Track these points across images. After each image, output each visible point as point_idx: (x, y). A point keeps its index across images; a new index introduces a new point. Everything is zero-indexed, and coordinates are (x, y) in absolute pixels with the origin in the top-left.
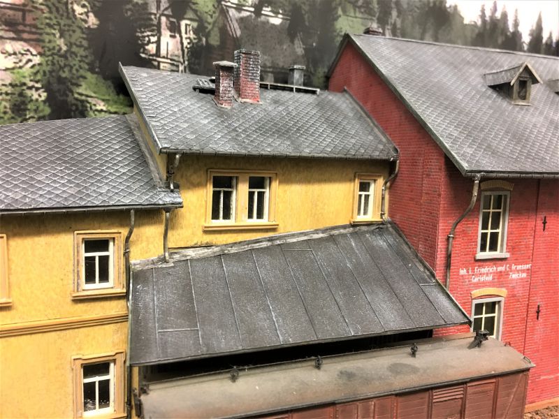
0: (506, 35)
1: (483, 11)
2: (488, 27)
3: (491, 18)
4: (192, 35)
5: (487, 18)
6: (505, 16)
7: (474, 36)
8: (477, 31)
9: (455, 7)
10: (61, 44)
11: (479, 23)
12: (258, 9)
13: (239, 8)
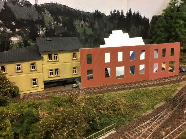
0: (119, 16)
1: (111, 12)
4: (45, 30)
5: (113, 14)
6: (118, 12)
8: (110, 17)
9: (103, 13)
10: (25, 35)
12: (57, 24)
13: (53, 24)
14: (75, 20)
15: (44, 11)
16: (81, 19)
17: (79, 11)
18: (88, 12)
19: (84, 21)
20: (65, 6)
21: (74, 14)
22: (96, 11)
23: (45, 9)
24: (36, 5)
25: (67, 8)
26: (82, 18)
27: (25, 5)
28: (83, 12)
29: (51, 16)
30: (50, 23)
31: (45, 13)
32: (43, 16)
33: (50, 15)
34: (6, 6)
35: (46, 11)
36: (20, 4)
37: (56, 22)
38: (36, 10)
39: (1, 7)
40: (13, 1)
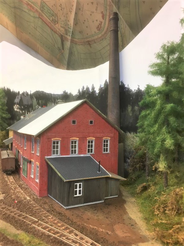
0: (89, 94)
1: (79, 91)
2: (81, 94)
3: (82, 91)
5: (81, 92)
6: (88, 89)
7: (77, 98)
8: (77, 96)
9: (70, 93)
11: (78, 94)
14: (48, 103)
15: (33, 98)
16: (52, 102)
17: (51, 94)
18: (57, 94)
19: (54, 103)
20: (43, 92)
21: (48, 97)
22: (63, 92)
23: (34, 96)
26: (53, 100)
27: (27, 95)
28: (54, 95)
29: (36, 101)
30: (35, 107)
32: (32, 102)
34: (21, 97)
35: (34, 98)
36: (25, 95)
37: (38, 106)
38: (30, 98)
39: (20, 98)
40: (23, 94)
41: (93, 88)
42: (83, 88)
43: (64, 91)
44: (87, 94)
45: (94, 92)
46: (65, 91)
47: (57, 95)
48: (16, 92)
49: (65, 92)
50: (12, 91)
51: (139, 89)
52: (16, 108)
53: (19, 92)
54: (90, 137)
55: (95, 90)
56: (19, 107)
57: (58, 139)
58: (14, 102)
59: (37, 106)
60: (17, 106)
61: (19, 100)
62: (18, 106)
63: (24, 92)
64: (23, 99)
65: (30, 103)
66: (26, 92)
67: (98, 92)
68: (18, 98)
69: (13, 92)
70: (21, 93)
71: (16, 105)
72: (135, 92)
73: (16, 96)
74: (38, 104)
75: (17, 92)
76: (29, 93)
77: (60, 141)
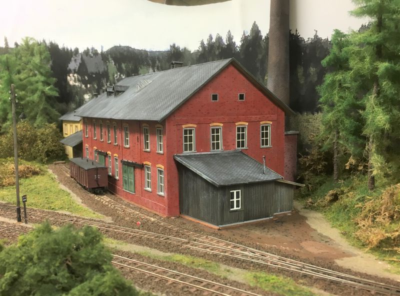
0: (222, 48)
1: (202, 43)
2: (207, 49)
3: (209, 44)
5: (206, 45)
6: (219, 39)
7: (198, 56)
8: (199, 54)
9: (185, 49)
11: (201, 49)
12: (120, 75)
13: (117, 77)
14: (141, 68)
15: (108, 59)
16: (148, 65)
17: (145, 51)
18: (158, 50)
19: (153, 67)
20: (128, 47)
21: (140, 57)
23: (109, 56)
24: (102, 52)
25: (130, 49)
26: (150, 62)
27: (94, 54)
28: (151, 52)
29: (115, 65)
30: (114, 76)
31: (109, 62)
32: (107, 67)
33: (113, 64)
34: (82, 59)
35: (110, 59)
36: (90, 54)
37: (119, 74)
38: (103, 60)
39: (79, 61)
40: (87, 52)
41: (230, 38)
42: (211, 38)
43: (172, 45)
44: (218, 49)
45: (231, 44)
46: (174, 45)
47: (157, 53)
48: (70, 49)
49: (173, 47)
50: (60, 47)
51: (316, 36)
52: (72, 80)
53: (77, 50)
54: (240, 121)
55: (233, 41)
56: (80, 78)
57: (191, 125)
58: (68, 69)
59: (117, 74)
60: (73, 76)
61: (78, 64)
62: (76, 75)
63: (88, 49)
64: (86, 62)
65: (101, 70)
66: (93, 49)
67: (241, 44)
68: (75, 60)
69: (64, 49)
70: (81, 51)
71: (71, 75)
72: (309, 42)
73: (72, 56)
74: (120, 70)
75: (73, 50)
76: (99, 52)
77: (194, 129)
